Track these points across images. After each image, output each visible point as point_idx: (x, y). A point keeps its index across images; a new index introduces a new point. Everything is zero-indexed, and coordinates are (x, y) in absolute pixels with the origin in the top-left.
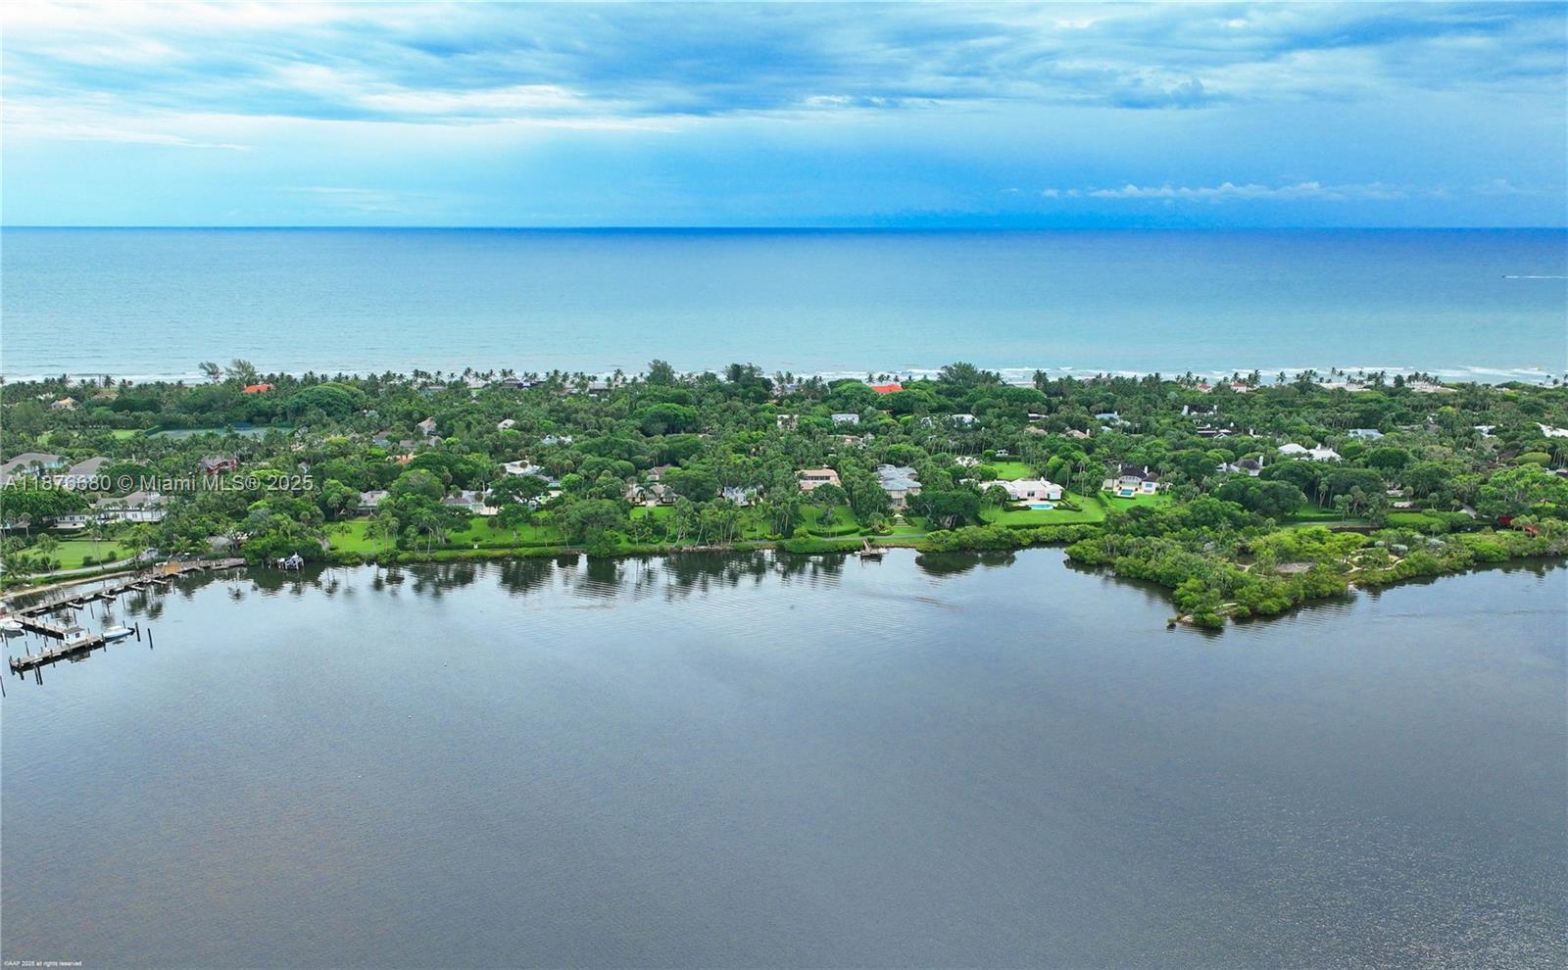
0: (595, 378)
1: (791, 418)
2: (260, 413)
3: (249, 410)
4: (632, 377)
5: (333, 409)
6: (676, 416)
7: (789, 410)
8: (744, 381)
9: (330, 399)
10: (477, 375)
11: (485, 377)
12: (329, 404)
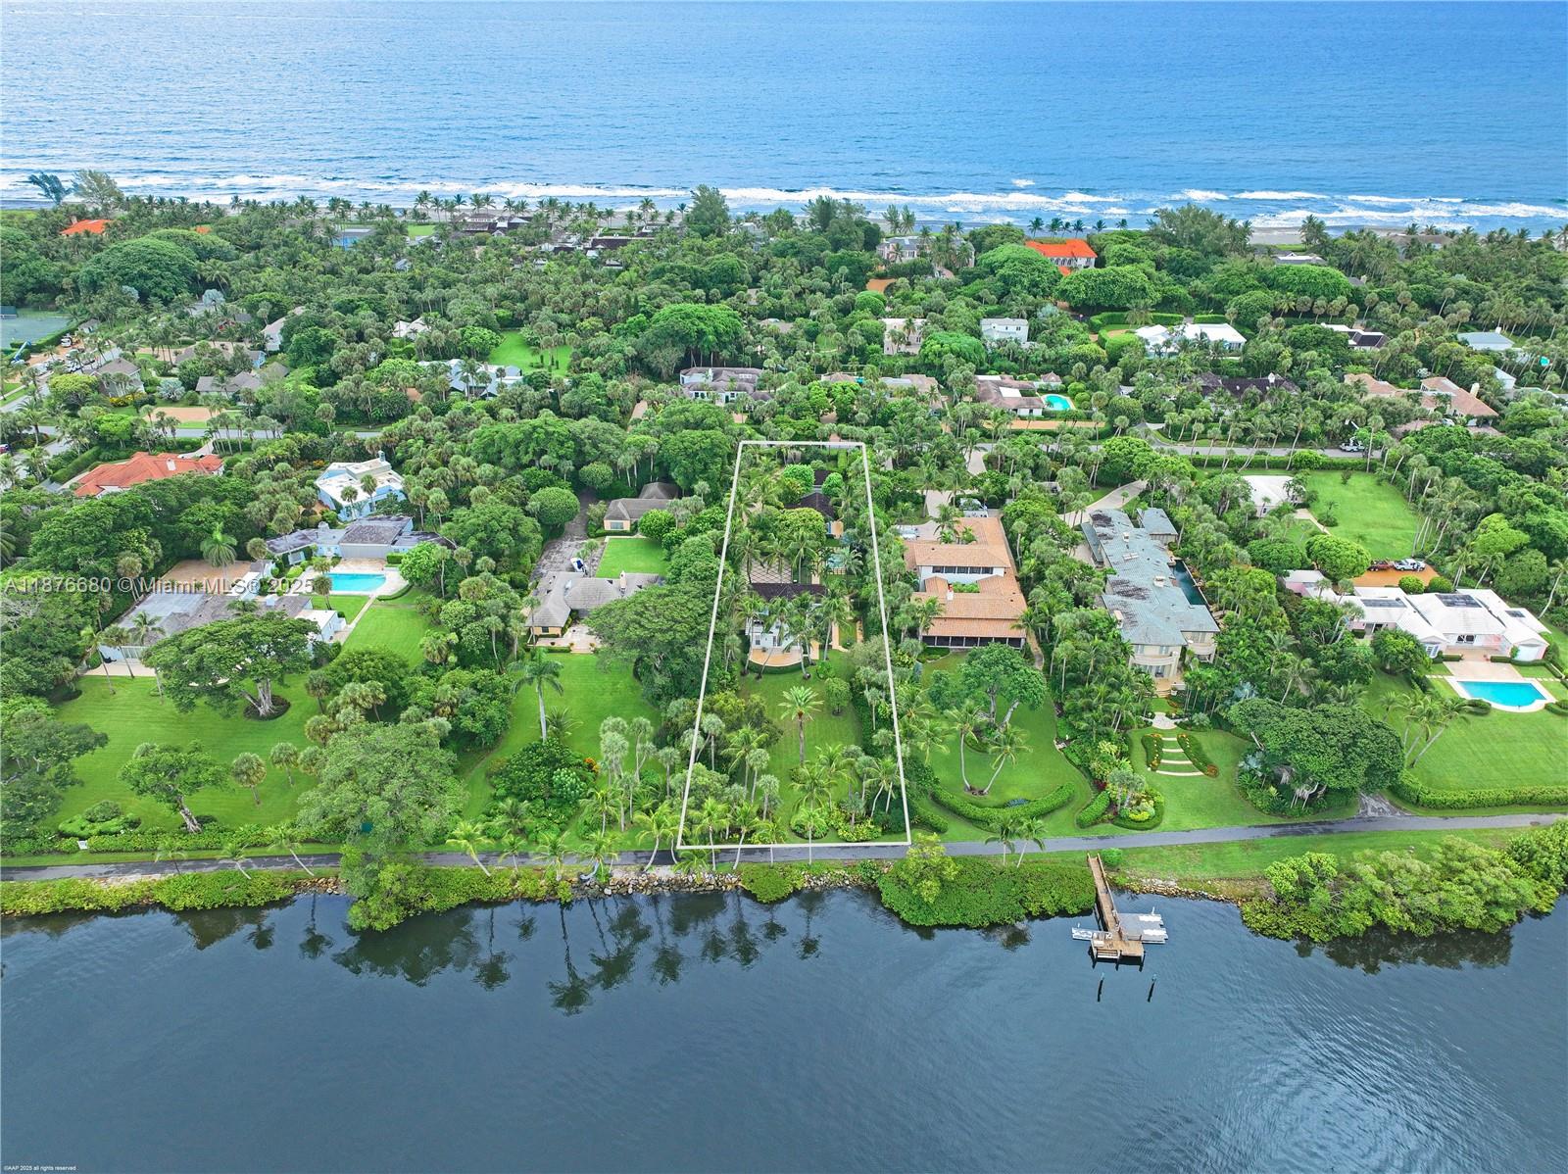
0: (610, 213)
1: (909, 326)
2: (42, 287)
3: (21, 280)
4: (667, 211)
5: (150, 283)
6: (701, 333)
7: (905, 309)
8: (834, 234)
9: (144, 268)
10: (436, 202)
11: (450, 207)
12: (142, 275)
